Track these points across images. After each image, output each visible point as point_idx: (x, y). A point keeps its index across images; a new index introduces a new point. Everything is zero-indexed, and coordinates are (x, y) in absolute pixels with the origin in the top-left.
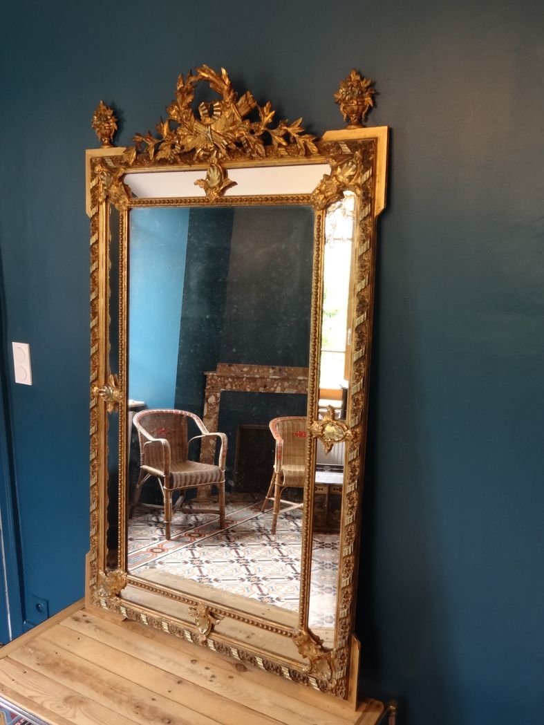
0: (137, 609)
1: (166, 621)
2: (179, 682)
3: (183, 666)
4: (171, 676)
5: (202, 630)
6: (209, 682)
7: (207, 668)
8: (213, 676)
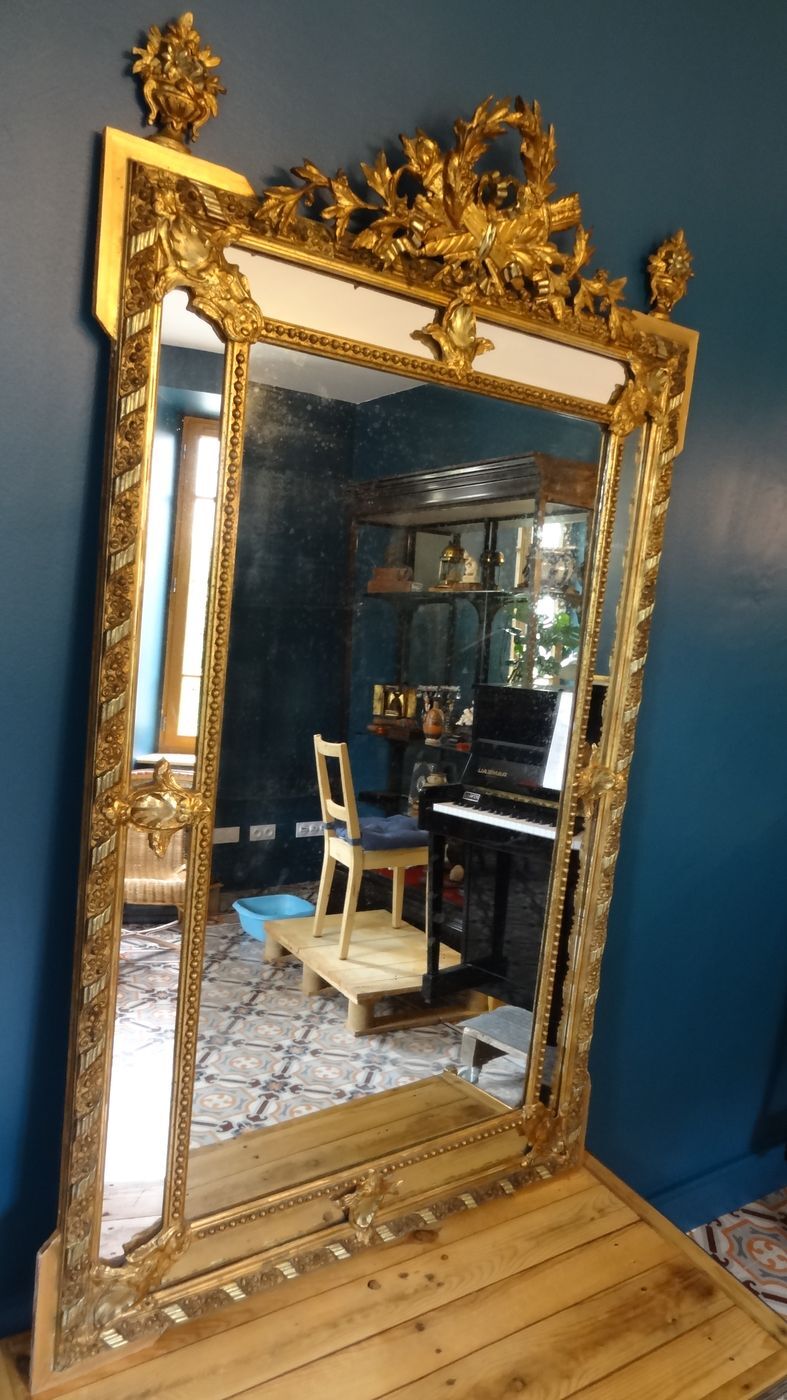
0: (203, 1285)
1: (281, 1258)
2: (420, 1327)
3: (376, 1304)
4: (397, 1333)
5: (364, 1220)
6: (441, 1290)
7: (404, 1276)
8: (430, 1277)
